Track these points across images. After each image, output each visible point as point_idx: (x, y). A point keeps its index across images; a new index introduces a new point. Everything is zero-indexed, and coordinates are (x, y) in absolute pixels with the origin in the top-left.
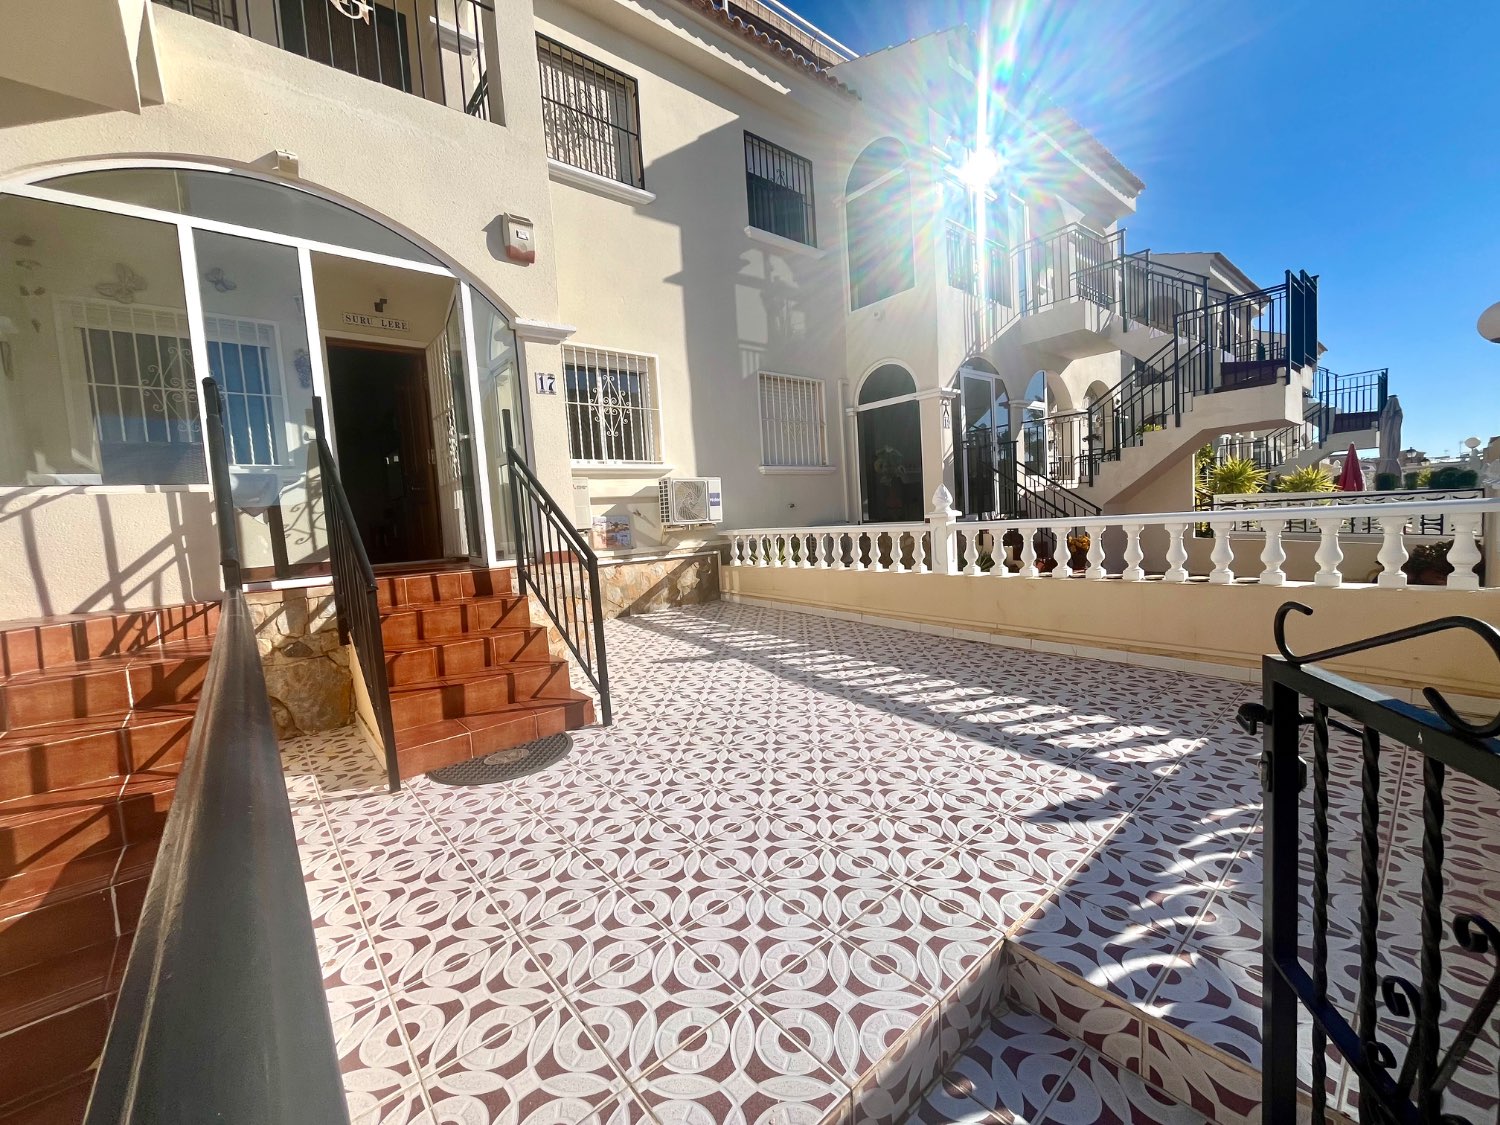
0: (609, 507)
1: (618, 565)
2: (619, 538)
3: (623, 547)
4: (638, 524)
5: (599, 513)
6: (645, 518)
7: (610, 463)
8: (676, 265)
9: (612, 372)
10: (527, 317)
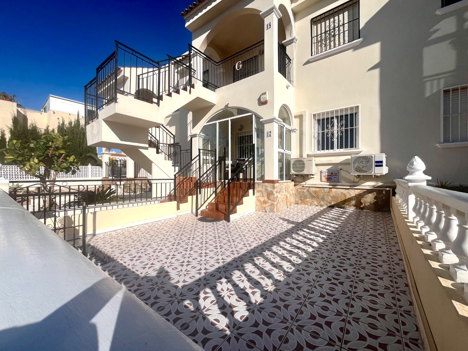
0: (330, 167)
1: (331, 188)
2: (333, 178)
3: (334, 181)
4: (343, 174)
5: (325, 169)
6: (346, 171)
7: (336, 150)
8: (377, 59)
9: (337, 117)
10: (265, 118)
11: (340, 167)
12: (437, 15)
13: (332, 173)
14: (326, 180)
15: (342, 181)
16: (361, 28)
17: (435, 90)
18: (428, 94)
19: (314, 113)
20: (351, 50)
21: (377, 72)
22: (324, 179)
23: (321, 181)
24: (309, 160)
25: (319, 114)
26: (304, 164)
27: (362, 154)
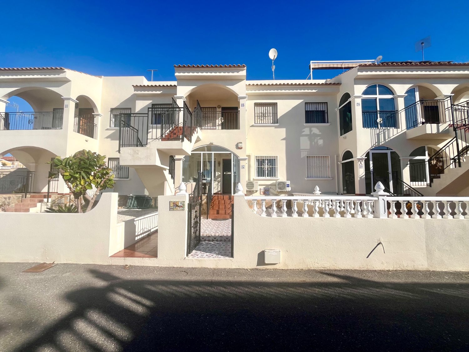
0: (265, 186)
2: (266, 192)
3: (267, 194)
4: (271, 190)
5: (262, 187)
6: (273, 189)
7: (267, 178)
8: (284, 136)
9: (268, 160)
10: (241, 157)
11: (270, 187)
12: (304, 125)
13: (266, 190)
14: (263, 194)
15: (271, 194)
16: (278, 118)
17: (304, 156)
18: (302, 157)
19: (257, 156)
20: (274, 127)
21: (284, 141)
22: (262, 193)
23: (260, 194)
24: (256, 183)
25: (259, 157)
26: (253, 185)
27: (279, 181)
